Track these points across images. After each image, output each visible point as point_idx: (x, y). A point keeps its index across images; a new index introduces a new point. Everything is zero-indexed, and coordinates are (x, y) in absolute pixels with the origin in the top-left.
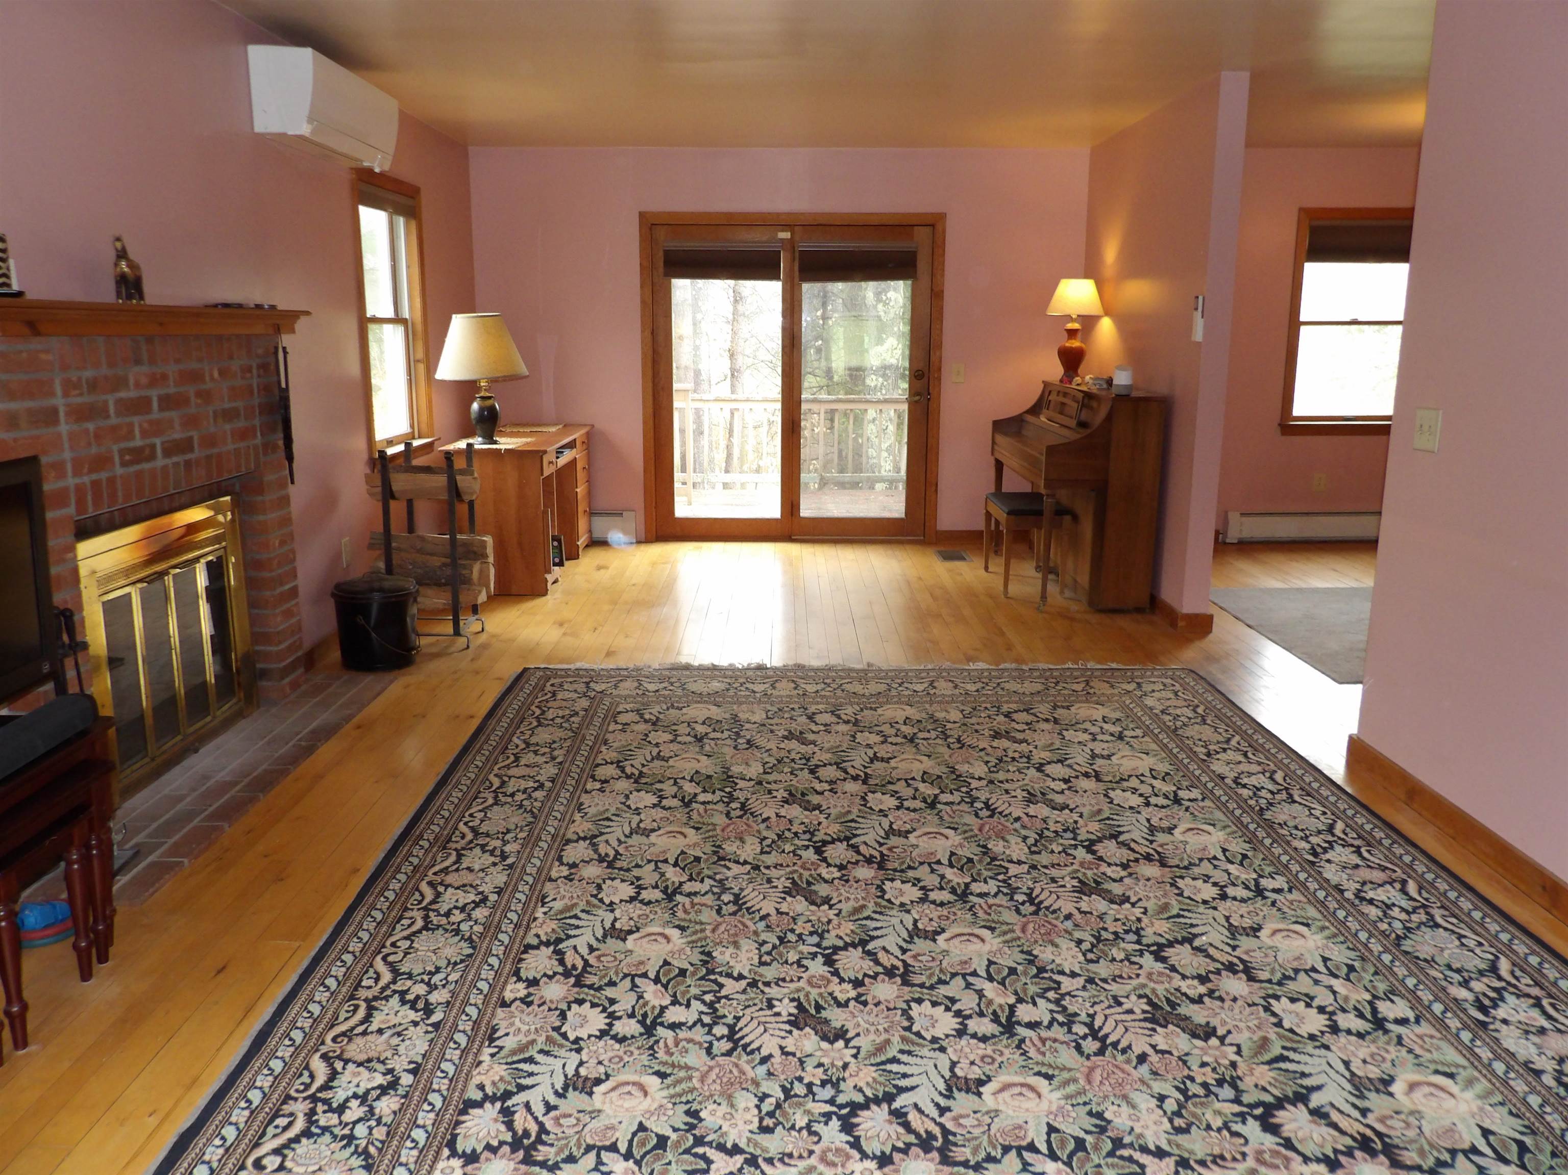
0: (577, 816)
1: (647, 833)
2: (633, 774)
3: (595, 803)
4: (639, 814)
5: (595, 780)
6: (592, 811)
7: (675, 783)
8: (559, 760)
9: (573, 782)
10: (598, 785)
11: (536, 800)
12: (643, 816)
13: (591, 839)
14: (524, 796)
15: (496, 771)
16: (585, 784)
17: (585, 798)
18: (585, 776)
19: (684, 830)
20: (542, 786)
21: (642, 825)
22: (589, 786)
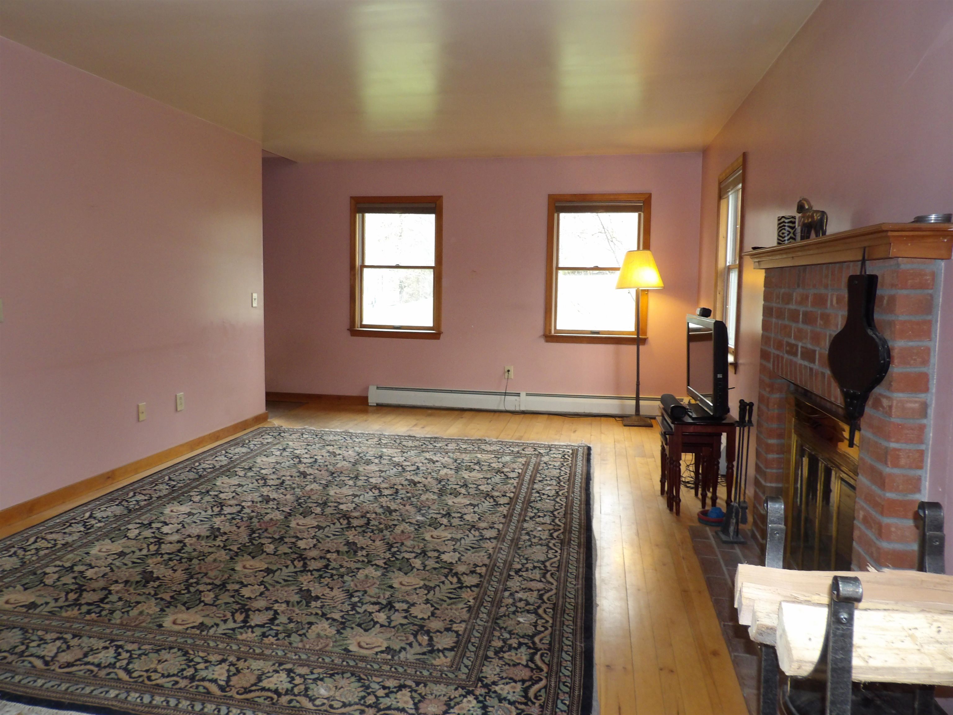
0: (491, 551)
1: (452, 539)
2: (452, 576)
3: (480, 558)
4: (454, 549)
5: (480, 574)
6: (483, 554)
7: (425, 566)
8: (507, 594)
9: (495, 574)
10: (478, 570)
11: (518, 563)
12: (452, 547)
13: (483, 538)
14: (527, 566)
15: (554, 587)
16: (487, 570)
17: (487, 561)
18: (487, 578)
19: (431, 539)
20: (517, 572)
21: (454, 543)
22: (484, 569)
